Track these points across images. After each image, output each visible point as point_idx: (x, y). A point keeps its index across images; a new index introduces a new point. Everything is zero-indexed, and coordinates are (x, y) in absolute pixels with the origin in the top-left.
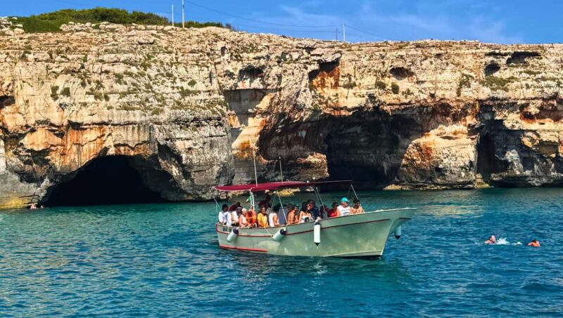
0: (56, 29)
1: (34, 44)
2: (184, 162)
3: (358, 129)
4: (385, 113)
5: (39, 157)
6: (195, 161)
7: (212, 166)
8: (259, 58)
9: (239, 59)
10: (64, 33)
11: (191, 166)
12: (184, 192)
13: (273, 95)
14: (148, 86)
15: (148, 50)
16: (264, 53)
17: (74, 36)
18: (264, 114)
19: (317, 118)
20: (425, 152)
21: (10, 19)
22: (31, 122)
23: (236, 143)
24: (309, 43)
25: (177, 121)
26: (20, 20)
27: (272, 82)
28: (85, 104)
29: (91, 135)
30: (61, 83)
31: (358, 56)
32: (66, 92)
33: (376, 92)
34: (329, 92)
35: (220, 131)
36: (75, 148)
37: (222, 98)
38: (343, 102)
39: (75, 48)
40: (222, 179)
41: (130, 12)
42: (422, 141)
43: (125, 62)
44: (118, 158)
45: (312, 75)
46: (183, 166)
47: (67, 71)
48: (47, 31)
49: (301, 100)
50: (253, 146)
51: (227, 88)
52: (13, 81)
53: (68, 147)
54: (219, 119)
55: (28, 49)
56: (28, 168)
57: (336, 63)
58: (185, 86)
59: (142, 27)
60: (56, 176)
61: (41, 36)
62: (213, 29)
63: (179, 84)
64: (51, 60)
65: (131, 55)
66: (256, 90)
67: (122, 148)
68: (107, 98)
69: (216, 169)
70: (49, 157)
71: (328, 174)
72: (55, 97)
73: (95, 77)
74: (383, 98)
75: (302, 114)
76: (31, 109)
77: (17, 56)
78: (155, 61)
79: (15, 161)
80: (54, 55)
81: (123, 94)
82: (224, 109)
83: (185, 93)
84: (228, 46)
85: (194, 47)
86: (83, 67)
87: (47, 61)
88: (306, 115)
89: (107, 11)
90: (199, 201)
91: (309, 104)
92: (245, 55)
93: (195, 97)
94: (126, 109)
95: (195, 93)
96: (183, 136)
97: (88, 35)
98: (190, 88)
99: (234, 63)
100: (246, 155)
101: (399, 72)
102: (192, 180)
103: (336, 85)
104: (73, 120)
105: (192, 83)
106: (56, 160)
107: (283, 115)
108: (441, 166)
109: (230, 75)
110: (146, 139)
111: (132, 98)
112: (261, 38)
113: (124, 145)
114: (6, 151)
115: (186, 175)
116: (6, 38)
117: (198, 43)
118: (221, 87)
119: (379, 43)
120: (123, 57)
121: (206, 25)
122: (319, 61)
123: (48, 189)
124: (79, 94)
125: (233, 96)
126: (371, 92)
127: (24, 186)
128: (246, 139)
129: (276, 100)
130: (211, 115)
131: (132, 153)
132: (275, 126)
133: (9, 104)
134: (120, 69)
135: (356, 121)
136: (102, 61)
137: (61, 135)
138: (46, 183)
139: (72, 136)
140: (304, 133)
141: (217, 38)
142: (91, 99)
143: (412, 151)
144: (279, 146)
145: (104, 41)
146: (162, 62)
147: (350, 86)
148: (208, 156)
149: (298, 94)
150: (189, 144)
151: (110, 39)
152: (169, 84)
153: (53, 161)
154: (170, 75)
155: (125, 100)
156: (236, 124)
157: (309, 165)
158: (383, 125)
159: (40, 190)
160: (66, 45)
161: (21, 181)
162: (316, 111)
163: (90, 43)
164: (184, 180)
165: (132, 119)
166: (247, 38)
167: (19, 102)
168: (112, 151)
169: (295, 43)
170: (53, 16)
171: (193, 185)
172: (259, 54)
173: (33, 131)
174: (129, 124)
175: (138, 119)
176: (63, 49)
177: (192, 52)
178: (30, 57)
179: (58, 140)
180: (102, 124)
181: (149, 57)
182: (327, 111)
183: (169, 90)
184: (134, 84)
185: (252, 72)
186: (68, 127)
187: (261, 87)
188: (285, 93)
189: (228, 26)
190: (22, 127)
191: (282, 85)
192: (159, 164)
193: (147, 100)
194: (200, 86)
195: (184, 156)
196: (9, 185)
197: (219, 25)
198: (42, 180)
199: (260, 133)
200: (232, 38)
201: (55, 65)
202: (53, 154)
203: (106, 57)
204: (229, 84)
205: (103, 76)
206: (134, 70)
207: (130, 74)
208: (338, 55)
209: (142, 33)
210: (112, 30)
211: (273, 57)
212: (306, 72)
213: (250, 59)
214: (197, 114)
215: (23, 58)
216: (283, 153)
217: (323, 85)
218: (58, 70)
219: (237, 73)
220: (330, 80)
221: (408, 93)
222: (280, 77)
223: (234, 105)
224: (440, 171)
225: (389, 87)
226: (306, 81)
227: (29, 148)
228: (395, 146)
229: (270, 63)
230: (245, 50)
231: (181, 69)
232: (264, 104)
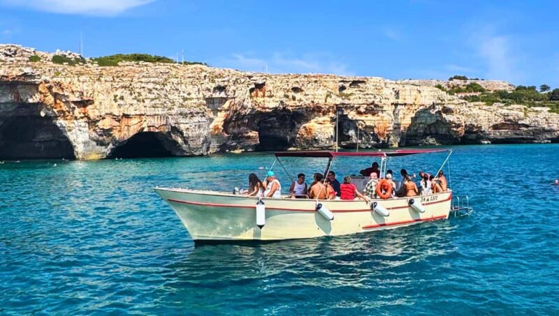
0: (115, 65)
1: (104, 72)
2: (185, 135)
3: (275, 119)
4: (289, 111)
5: (107, 132)
6: (190, 135)
7: (199, 137)
8: (224, 81)
9: (213, 82)
10: (120, 67)
11: (188, 138)
12: (185, 151)
13: (231, 100)
14: (166, 95)
15: (165, 76)
16: (226, 79)
17: (126, 68)
18: (226, 110)
19: (254, 113)
20: (309, 131)
21: (91, 59)
22: (103, 114)
23: (212, 126)
24: (249, 74)
25: (181, 114)
26: (96, 60)
27: (230, 93)
28: (132, 105)
29: (135, 121)
30: (119, 93)
31: (276, 81)
32: (122, 98)
33: (284, 100)
34: (260, 100)
35: (204, 119)
36: (126, 128)
37: (205, 102)
38: (267, 105)
39: (127, 75)
40: (205, 145)
41: (153, 56)
42: (307, 125)
43: (153, 82)
44: (149, 133)
45: (252, 90)
46: (184, 137)
47: (122, 87)
48: (111, 66)
49: (245, 103)
50: (220, 127)
51: (207, 97)
52: (94, 92)
53: (123, 127)
54: (203, 113)
55: (101, 75)
56: (101, 138)
57: (264, 84)
58: (186, 95)
59: (162, 64)
60: (116, 143)
61: (108, 68)
62: (199, 66)
63: (182, 94)
64: (114, 81)
65: (157, 79)
66: (222, 98)
67: (152, 128)
68: (144, 101)
69: (202, 139)
70: (111, 133)
71: (259, 142)
72: (116, 101)
73: (137, 90)
74: (287, 103)
75: (246, 111)
76: (103, 107)
77: (95, 79)
78: (169, 82)
79: (94, 135)
80: (115, 78)
81: (152, 100)
82: (206, 108)
83: (185, 99)
84: (208, 75)
85: (190, 75)
86: (131, 85)
87: (111, 81)
88: (248, 111)
89: (141, 55)
90: (193, 156)
91: (249, 106)
92: (216, 80)
93: (191, 101)
94: (154, 107)
95: (191, 99)
96: (184, 122)
97: (133, 68)
98: (188, 97)
99: (211, 84)
100: (217, 132)
101: (296, 90)
102: (189, 145)
103: (264, 96)
104: (126, 113)
105: (189, 94)
106: (116, 135)
107: (236, 111)
108: (317, 138)
109: (209, 90)
110: (165, 123)
111: (157, 101)
112: (225, 70)
113: (153, 126)
114: (89, 129)
115: (186, 142)
116: (89, 69)
117: (192, 73)
118: (204, 96)
119: (286, 74)
120: (152, 80)
121: (194, 63)
122: (255, 83)
123: (112, 149)
124: (129, 99)
125: (210, 101)
126: (282, 99)
127: (99, 148)
128: (217, 124)
129: (233, 103)
130: (199, 111)
131: (157, 131)
132: (232, 117)
133: (91, 104)
134: (151, 86)
135: (274, 114)
136: (141, 82)
137: (119, 121)
138: (111, 146)
139: (125, 121)
140: (247, 121)
141: (202, 71)
142: (135, 102)
143: (302, 130)
144: (234, 127)
145: (141, 71)
146: (173, 83)
147: (271, 96)
148: (197, 133)
149: (244, 100)
150: (187, 126)
151: (145, 70)
152: (177, 94)
153: (114, 135)
154: (177, 90)
155: (153, 102)
156: (211, 115)
157: (249, 137)
158: (287, 117)
159: (107, 150)
160: (122, 73)
161: (97, 145)
162: (253, 109)
163: (134, 72)
164: (184, 145)
165: (157, 113)
166: (218, 71)
167: (96, 103)
168: (146, 130)
169: (243, 74)
170: (112, 58)
171: (189, 148)
172: (224, 79)
173: (104, 118)
174: (155, 115)
175: (160, 113)
176: (120, 75)
177: (189, 77)
178: (102, 79)
179: (117, 123)
180: (141, 115)
181: (166, 80)
182: (259, 109)
183: (177, 97)
184: (158, 94)
185: (221, 89)
186: (122, 117)
187: (225, 96)
188: (237, 100)
189: (206, 64)
190: (98, 116)
191: (236, 96)
192: (171, 137)
193: (165, 102)
194: (193, 96)
195: (185, 132)
196: (90, 147)
197: (201, 64)
198: (108, 144)
199: (224, 120)
200: (210, 71)
201: (116, 83)
202: (114, 131)
203: (143, 80)
204: (208, 95)
205: (142, 90)
206: (158, 87)
207: (156, 89)
208: (265, 80)
209: (162, 67)
210: (146, 66)
211: (231, 81)
212: (248, 89)
213: (219, 82)
214: (192, 111)
215: (99, 80)
216: (236, 131)
217: (257, 96)
218: (117, 87)
219: (212, 89)
220: (260, 93)
221: (301, 100)
222: (234, 91)
223: (210, 105)
224: (316, 141)
225: (291, 97)
226: (248, 94)
227: (101, 127)
228: (293, 127)
229: (230, 84)
230: (216, 77)
231: (183, 86)
232: (226, 105)
